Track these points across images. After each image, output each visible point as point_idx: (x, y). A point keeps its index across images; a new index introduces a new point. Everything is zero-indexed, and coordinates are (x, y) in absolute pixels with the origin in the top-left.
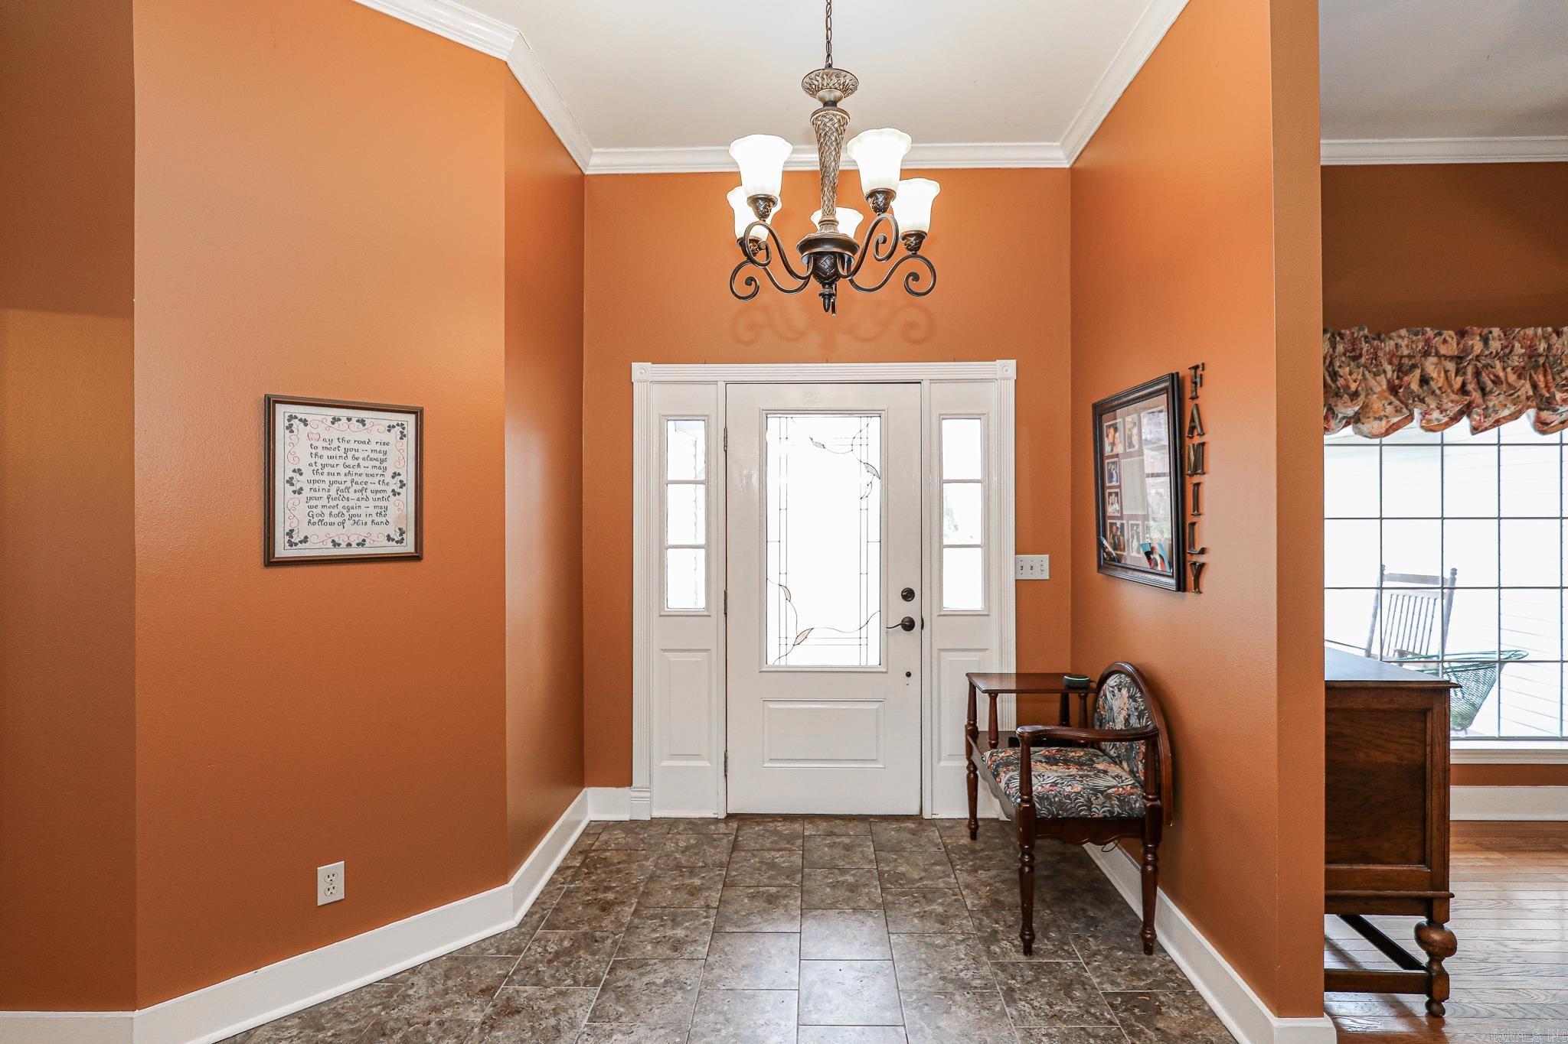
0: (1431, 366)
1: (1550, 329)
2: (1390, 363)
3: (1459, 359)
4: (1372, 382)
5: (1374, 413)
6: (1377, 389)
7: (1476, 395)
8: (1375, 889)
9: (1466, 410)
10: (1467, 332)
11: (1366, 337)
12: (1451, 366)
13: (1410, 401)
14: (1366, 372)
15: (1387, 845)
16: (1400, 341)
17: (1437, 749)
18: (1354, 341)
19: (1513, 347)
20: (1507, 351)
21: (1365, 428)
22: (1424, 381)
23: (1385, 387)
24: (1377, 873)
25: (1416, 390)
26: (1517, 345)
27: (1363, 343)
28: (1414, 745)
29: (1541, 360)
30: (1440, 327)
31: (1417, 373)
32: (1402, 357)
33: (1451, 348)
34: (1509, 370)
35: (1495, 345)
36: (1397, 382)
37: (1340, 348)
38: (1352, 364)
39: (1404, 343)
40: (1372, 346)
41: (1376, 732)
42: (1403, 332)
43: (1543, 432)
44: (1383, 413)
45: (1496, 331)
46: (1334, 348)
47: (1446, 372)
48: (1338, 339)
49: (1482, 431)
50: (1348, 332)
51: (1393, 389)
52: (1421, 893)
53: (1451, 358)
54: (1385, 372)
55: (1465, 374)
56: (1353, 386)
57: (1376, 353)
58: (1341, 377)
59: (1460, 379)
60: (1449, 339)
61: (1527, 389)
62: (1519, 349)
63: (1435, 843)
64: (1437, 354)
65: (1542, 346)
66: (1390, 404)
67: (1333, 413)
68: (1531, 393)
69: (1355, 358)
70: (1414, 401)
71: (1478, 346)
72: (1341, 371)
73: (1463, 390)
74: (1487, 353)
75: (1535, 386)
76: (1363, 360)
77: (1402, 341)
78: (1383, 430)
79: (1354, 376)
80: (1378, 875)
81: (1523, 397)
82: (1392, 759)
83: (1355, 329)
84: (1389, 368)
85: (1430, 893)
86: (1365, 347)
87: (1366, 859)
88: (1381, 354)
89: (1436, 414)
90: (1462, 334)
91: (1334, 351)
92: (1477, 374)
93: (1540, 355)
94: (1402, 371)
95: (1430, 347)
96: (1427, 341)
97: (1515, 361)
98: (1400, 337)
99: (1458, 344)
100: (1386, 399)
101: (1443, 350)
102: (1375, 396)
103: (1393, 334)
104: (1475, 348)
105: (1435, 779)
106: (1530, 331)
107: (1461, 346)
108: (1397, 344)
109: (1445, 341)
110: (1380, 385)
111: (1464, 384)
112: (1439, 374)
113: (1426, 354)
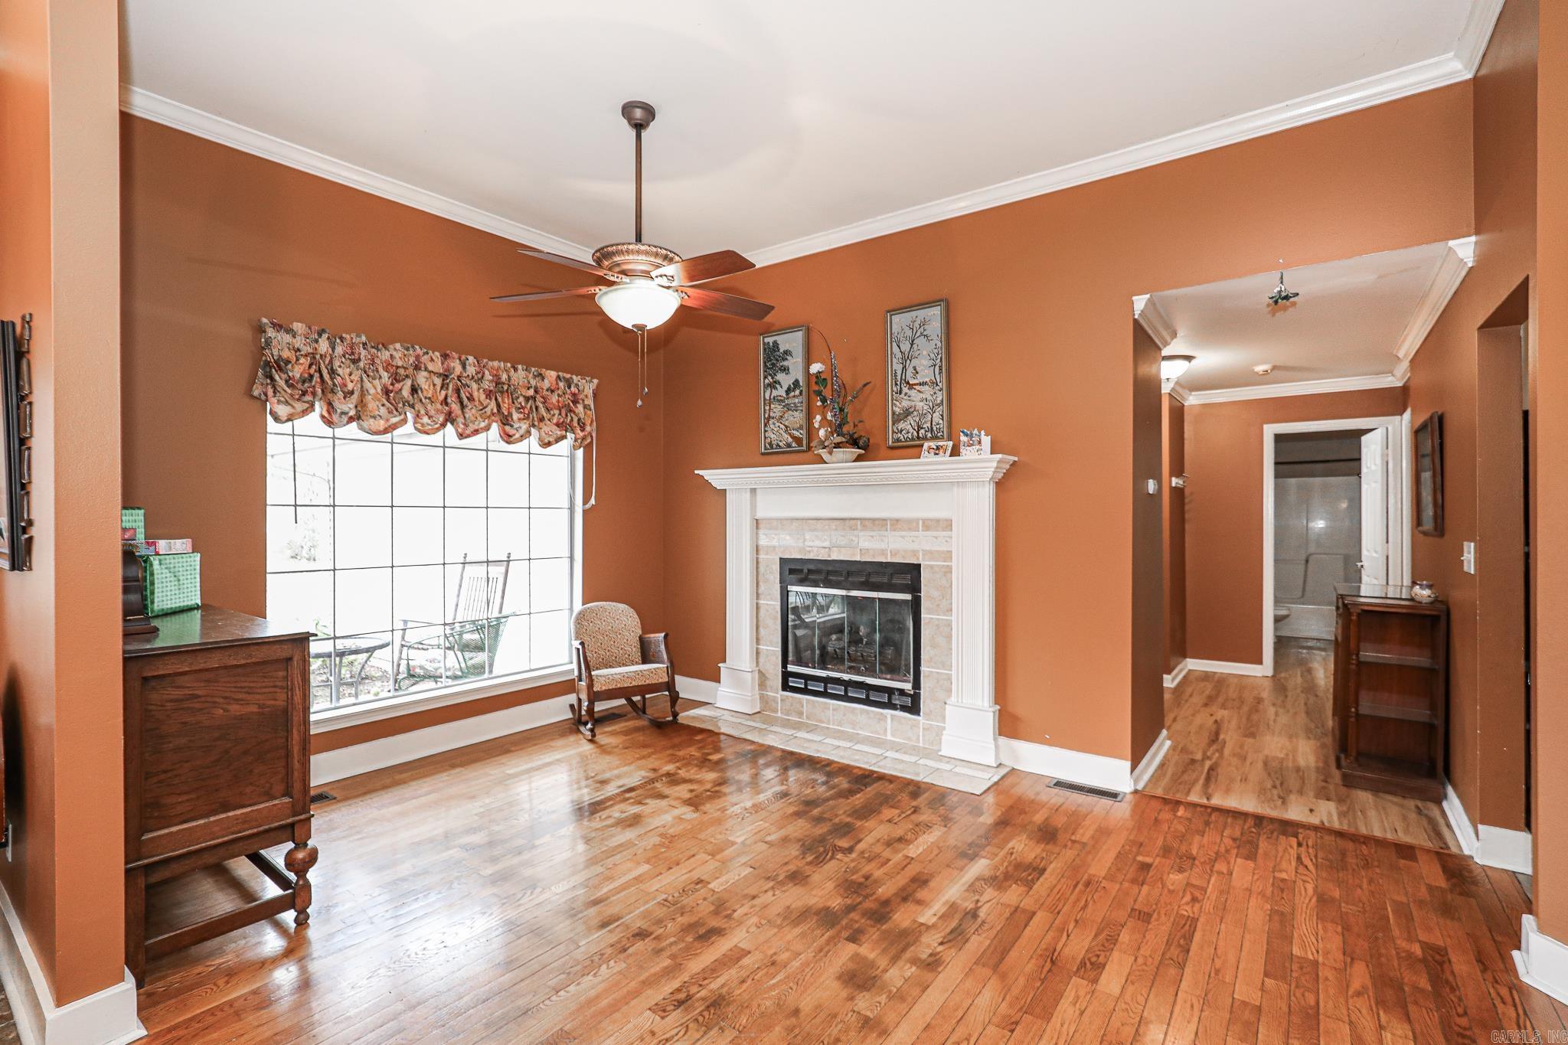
0: (422, 378)
1: (509, 365)
2: (386, 370)
3: (445, 376)
4: (367, 385)
5: (370, 412)
6: (372, 391)
7: (455, 407)
8: (233, 833)
9: (450, 418)
10: (448, 355)
11: (364, 344)
12: (438, 381)
13: (401, 405)
14: (364, 377)
15: (248, 790)
16: (394, 353)
17: (298, 692)
18: (352, 346)
19: (484, 373)
20: (480, 376)
21: (365, 424)
22: (414, 390)
23: (379, 390)
24: (236, 818)
25: (406, 396)
26: (487, 372)
27: (361, 349)
28: (276, 692)
29: (505, 387)
30: (430, 346)
31: (409, 382)
32: (398, 367)
33: (437, 366)
34: (481, 391)
35: (471, 370)
36: (391, 388)
37: (339, 350)
38: (352, 366)
39: (397, 355)
40: (369, 353)
41: (235, 687)
42: (398, 346)
43: (508, 443)
44: (377, 413)
45: (471, 359)
46: (333, 349)
47: (434, 385)
48: (338, 341)
49: (466, 437)
50: (348, 336)
51: (387, 392)
52: (284, 822)
53: (439, 375)
54: (380, 377)
55: (447, 389)
56: (350, 386)
57: (373, 360)
58: (339, 375)
59: (443, 393)
60: (436, 359)
61: (492, 406)
62: (488, 376)
63: (296, 774)
64: (426, 369)
65: (504, 377)
66: (383, 405)
67: (333, 408)
68: (495, 411)
69: (355, 361)
70: (404, 405)
71: (458, 369)
72: (340, 371)
73: (445, 402)
74: (465, 375)
75: (499, 406)
76: (361, 364)
77: (397, 353)
78: (382, 429)
79: (352, 377)
80: (237, 819)
81: (489, 413)
82: (254, 709)
83: (353, 335)
84: (385, 375)
85: (290, 820)
86: (363, 353)
87: (226, 807)
88: (377, 361)
89: (426, 420)
90: (445, 356)
91: (333, 351)
92: (457, 391)
93: (504, 384)
94: (396, 378)
95: (420, 362)
96: (418, 357)
97: (486, 385)
98: (395, 349)
99: (443, 364)
100: (379, 400)
101: (431, 367)
102: (370, 397)
103: (391, 347)
104: (456, 370)
105: (295, 719)
106: (496, 364)
107: (445, 366)
108: (391, 355)
109: (432, 360)
110: (374, 388)
111: (446, 398)
112: (429, 386)
113: (417, 368)
